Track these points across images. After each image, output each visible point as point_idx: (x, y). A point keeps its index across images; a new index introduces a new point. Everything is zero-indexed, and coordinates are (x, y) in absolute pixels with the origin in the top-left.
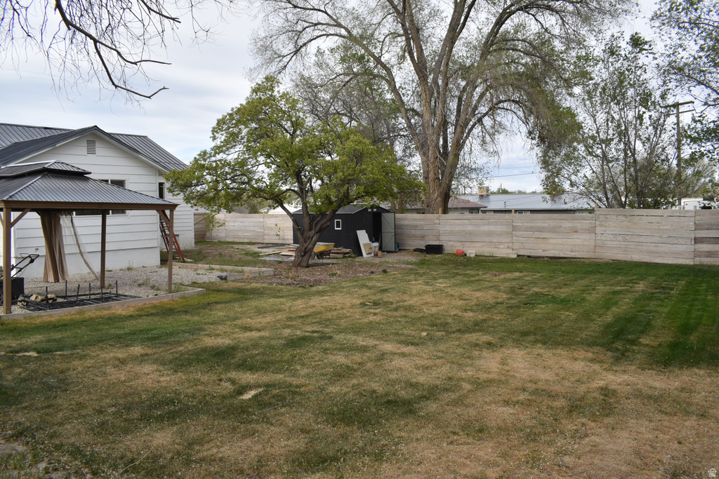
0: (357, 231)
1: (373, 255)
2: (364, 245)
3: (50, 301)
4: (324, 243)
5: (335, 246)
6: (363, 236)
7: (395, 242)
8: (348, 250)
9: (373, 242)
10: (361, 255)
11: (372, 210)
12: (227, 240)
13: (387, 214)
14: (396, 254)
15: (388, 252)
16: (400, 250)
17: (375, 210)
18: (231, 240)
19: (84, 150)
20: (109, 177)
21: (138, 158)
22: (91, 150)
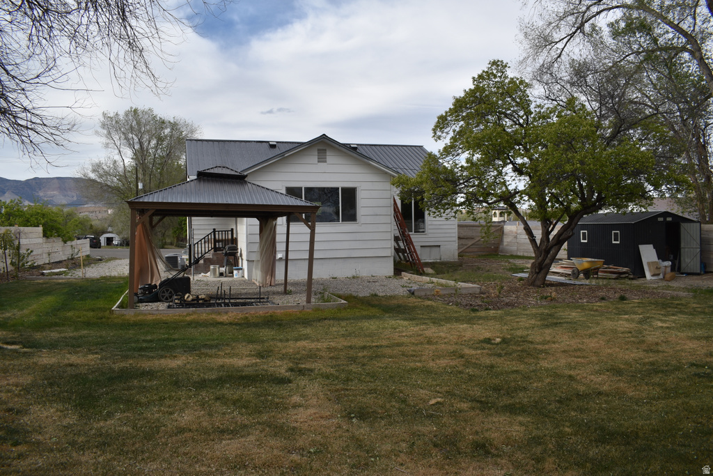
0: (640, 246)
1: (661, 276)
2: (649, 264)
3: (201, 302)
4: (590, 259)
5: (604, 263)
6: (648, 253)
7: (701, 262)
8: (625, 269)
9: (664, 260)
10: (644, 276)
11: (665, 219)
12: (519, 254)
13: (689, 224)
14: (698, 277)
15: (688, 274)
16: (706, 273)
17: (669, 219)
18: (521, 254)
19: (315, 159)
20: (340, 185)
21: (370, 165)
22: (322, 159)
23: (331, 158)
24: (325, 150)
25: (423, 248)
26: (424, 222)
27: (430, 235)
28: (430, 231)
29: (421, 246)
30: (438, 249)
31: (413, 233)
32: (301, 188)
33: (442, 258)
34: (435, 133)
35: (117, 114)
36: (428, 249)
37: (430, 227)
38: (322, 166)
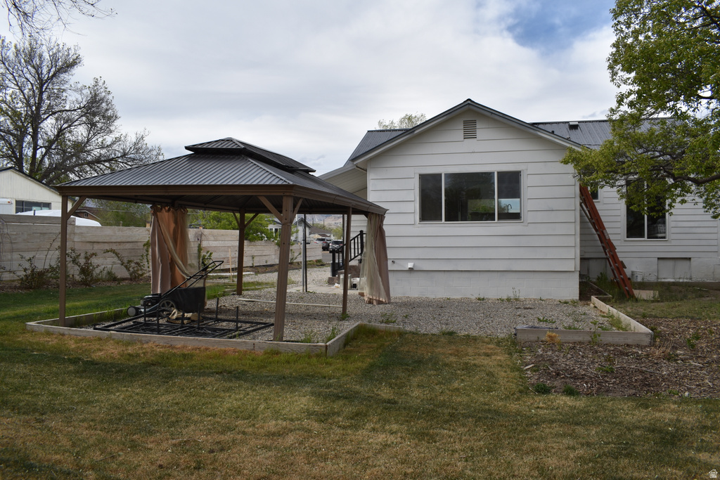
19: (460, 134)
20: (495, 169)
21: (541, 138)
22: (470, 134)
23: (484, 132)
24: (474, 122)
25: (661, 261)
26: (664, 223)
27: (674, 243)
28: (673, 236)
29: (659, 258)
30: (687, 263)
31: (646, 238)
32: (440, 175)
33: (694, 276)
34: (614, 74)
35: (392, 123)
36: (671, 263)
37: (674, 230)
38: (470, 144)
